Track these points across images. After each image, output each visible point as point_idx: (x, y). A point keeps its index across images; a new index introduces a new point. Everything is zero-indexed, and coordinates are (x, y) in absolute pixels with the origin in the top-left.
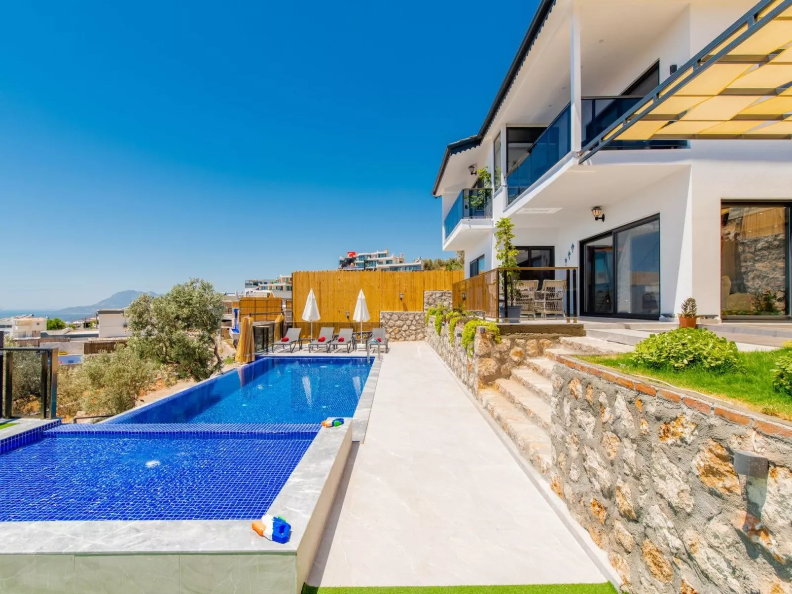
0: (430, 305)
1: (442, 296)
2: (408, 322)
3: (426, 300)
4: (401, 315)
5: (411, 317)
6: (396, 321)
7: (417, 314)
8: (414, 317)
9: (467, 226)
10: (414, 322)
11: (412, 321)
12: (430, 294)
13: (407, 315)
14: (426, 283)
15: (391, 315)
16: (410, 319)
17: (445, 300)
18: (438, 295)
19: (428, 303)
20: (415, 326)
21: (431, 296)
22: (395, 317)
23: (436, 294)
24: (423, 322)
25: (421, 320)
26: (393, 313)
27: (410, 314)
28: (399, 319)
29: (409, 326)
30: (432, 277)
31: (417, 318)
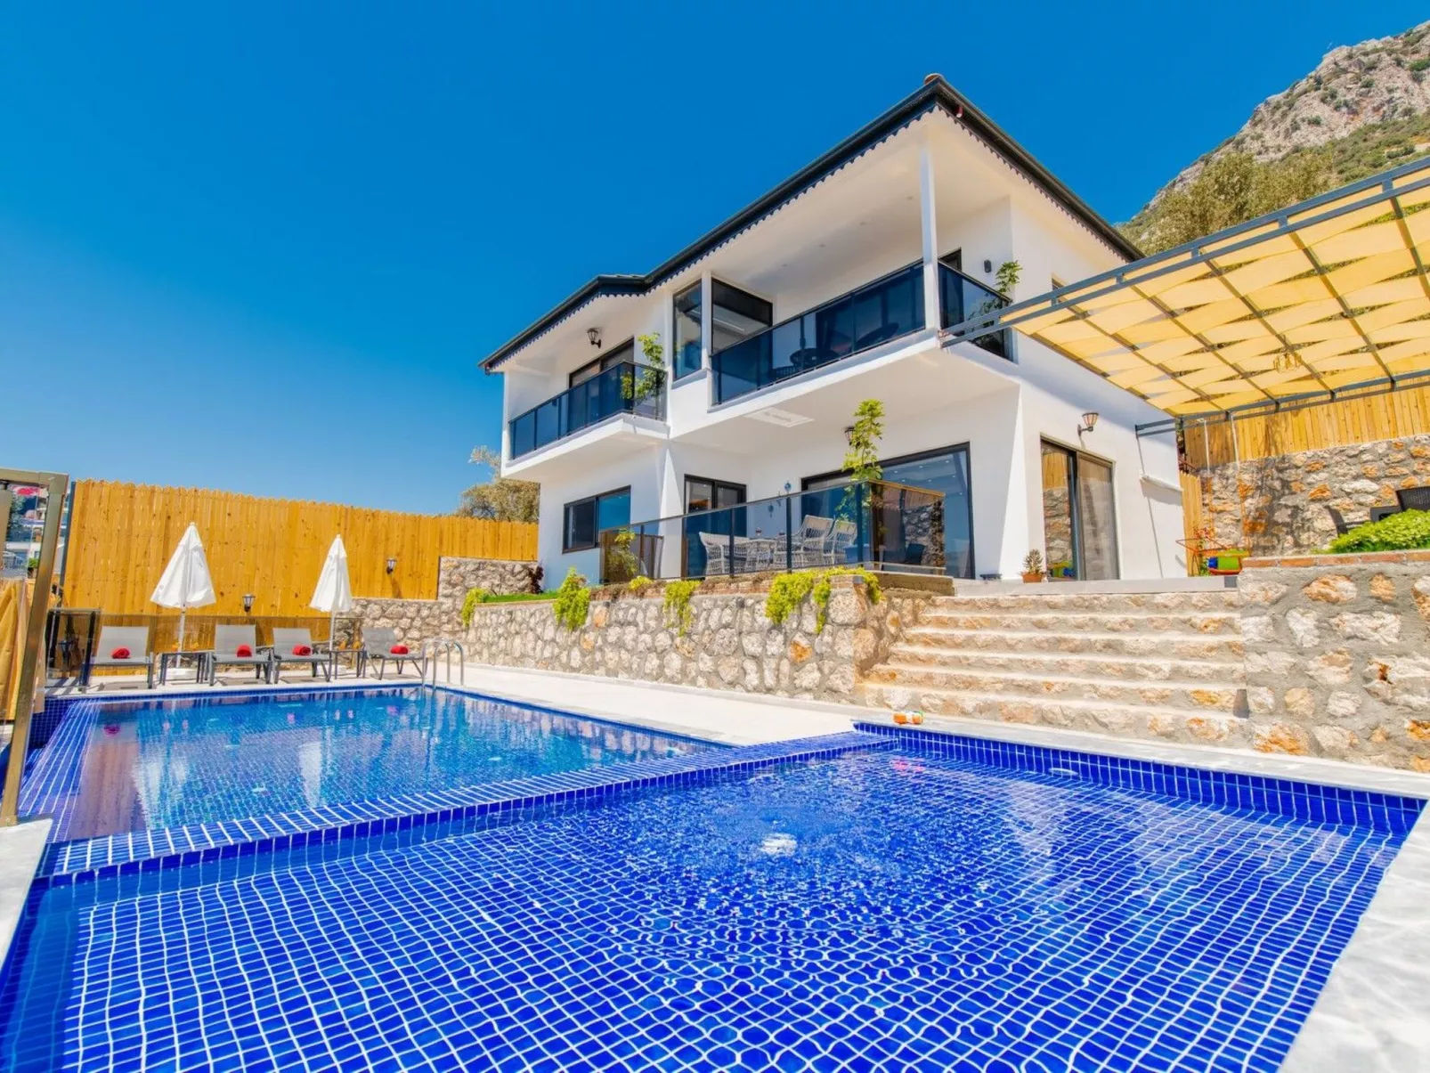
0: (454, 586)
1: (478, 569)
2: (405, 622)
3: (443, 576)
4: (390, 605)
5: (411, 612)
6: (375, 619)
7: (425, 604)
8: (419, 611)
9: (630, 427)
10: (417, 623)
11: (413, 619)
12: (455, 563)
13: (403, 606)
14: (445, 542)
15: (365, 607)
16: (409, 615)
17: (484, 578)
18: (471, 567)
19: (449, 583)
20: (420, 630)
21: (455, 567)
22: (374, 610)
23: (466, 564)
24: (436, 623)
25: (434, 617)
27: (411, 604)
28: (383, 614)
29: (405, 631)
31: (425, 612)
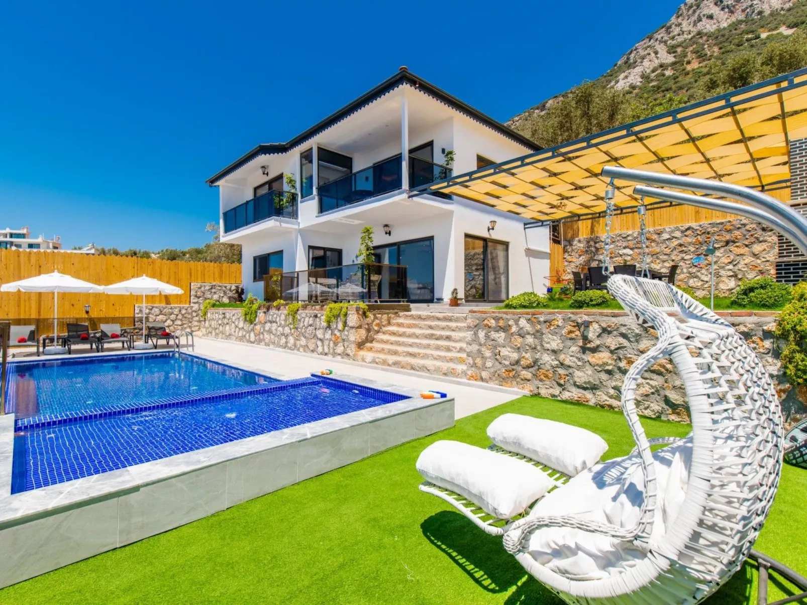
0: (199, 297)
1: (211, 288)
2: (173, 317)
3: (193, 293)
4: (164, 308)
5: (176, 311)
6: (157, 315)
7: (183, 308)
8: (180, 311)
9: (278, 223)
10: (180, 317)
11: (177, 315)
12: (199, 286)
13: (171, 308)
14: (193, 274)
15: (151, 309)
16: (175, 313)
17: (215, 293)
18: (207, 288)
19: (196, 296)
20: (181, 320)
21: (200, 288)
22: (156, 311)
23: (205, 286)
24: (190, 316)
25: (189, 314)
26: (153, 307)
27: (176, 308)
28: (161, 313)
29: (173, 321)
30: (199, 268)
31: (183, 312)
